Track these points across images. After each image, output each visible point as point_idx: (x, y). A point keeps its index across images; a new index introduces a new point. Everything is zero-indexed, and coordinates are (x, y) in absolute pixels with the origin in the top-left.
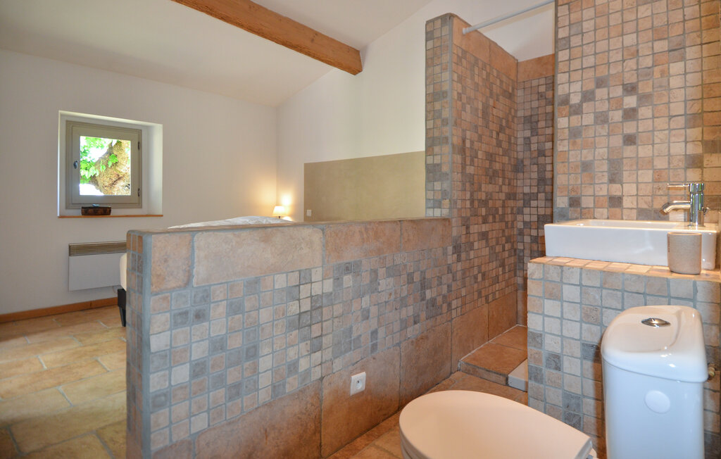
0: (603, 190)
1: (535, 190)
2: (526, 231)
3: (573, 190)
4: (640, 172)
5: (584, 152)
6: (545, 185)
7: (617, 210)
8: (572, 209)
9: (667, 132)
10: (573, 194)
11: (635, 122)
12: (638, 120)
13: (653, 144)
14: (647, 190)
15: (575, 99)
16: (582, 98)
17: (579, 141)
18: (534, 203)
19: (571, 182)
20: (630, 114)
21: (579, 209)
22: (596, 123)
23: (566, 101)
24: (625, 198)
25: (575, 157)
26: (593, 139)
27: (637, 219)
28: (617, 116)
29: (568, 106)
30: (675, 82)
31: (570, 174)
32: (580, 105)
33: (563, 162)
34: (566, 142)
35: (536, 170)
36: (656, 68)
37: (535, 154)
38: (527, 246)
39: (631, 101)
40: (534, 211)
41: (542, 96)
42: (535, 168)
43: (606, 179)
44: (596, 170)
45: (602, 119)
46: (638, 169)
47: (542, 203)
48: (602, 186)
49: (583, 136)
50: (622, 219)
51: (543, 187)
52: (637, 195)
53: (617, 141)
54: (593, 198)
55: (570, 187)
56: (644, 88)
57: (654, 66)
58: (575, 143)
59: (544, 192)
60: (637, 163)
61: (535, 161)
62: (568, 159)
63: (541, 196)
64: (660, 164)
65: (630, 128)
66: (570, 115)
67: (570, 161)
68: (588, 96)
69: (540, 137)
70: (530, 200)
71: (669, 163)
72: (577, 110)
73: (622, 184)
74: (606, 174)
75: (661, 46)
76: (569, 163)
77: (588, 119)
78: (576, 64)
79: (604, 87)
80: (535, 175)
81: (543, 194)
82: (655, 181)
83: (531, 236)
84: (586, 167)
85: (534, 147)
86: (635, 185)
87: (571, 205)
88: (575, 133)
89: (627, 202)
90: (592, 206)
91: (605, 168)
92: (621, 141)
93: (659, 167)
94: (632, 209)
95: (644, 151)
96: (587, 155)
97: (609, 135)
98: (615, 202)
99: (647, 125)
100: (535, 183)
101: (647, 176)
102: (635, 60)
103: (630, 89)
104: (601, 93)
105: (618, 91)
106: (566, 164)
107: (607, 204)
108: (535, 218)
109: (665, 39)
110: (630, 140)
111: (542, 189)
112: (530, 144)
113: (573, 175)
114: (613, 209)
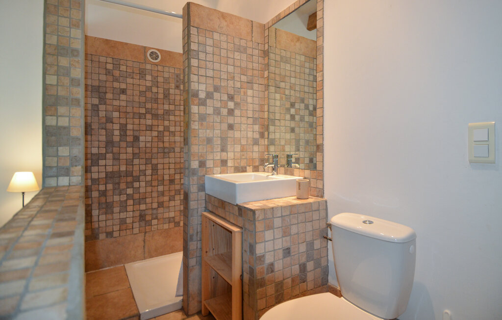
0: (218, 156)
1: (103, 151)
2: (94, 187)
3: (201, 156)
4: (235, 146)
5: (208, 131)
6: (113, 147)
7: (225, 168)
8: (200, 169)
9: (246, 125)
10: (201, 159)
11: (233, 117)
12: (234, 116)
13: (241, 131)
14: (238, 155)
15: (202, 95)
16: (206, 95)
17: (204, 123)
18: (102, 162)
19: (200, 151)
20: (231, 112)
21: (205, 169)
22: (214, 114)
23: (196, 95)
24: (228, 161)
25: (203, 133)
26: (212, 123)
27: (234, 173)
28: (224, 112)
29: (197, 98)
30: (250, 100)
31: (199, 145)
32: (205, 100)
33: (195, 137)
34: (196, 123)
35: (105, 133)
36: (242, 90)
37: (104, 120)
38: (95, 200)
39: (231, 105)
40: (102, 169)
41: (109, 72)
42: (103, 132)
43: (219, 150)
44: (215, 143)
45: (217, 112)
46: (234, 144)
47: (110, 162)
48: (217, 153)
49: (207, 121)
50: (227, 173)
51: (111, 148)
52: (234, 159)
53: (225, 126)
54: (212, 161)
55: (200, 154)
56: (237, 99)
57: (241, 88)
58: (202, 125)
59: (112, 152)
60: (234, 140)
61: (104, 126)
62: (199, 135)
63: (109, 156)
64: (244, 142)
65: (231, 120)
66: (199, 105)
67: (200, 136)
68: (209, 95)
69: (108, 106)
70: (98, 159)
71: (247, 142)
72: (203, 103)
73: (227, 152)
74: (219, 146)
75: (244, 78)
76: (199, 137)
77: (210, 110)
78: (202, 72)
79: (218, 92)
80: (103, 138)
81: (111, 155)
82: (242, 151)
83: (99, 191)
84: (209, 141)
85: (102, 114)
86: (233, 153)
87: (200, 166)
88: (202, 118)
89: (230, 163)
90: (212, 166)
91: (219, 142)
92: (227, 127)
93: (243, 144)
94: (232, 167)
95: (237, 134)
96: (209, 134)
97: (221, 123)
98: (224, 163)
99: (237, 120)
100: (103, 145)
101: (238, 148)
102: (233, 81)
103: (231, 98)
104: (216, 95)
105: (225, 97)
106: (197, 138)
107: (220, 164)
108: (103, 175)
109: (245, 75)
110: (231, 127)
111: (110, 150)
112: (98, 110)
113: (201, 146)
114: (223, 167)
